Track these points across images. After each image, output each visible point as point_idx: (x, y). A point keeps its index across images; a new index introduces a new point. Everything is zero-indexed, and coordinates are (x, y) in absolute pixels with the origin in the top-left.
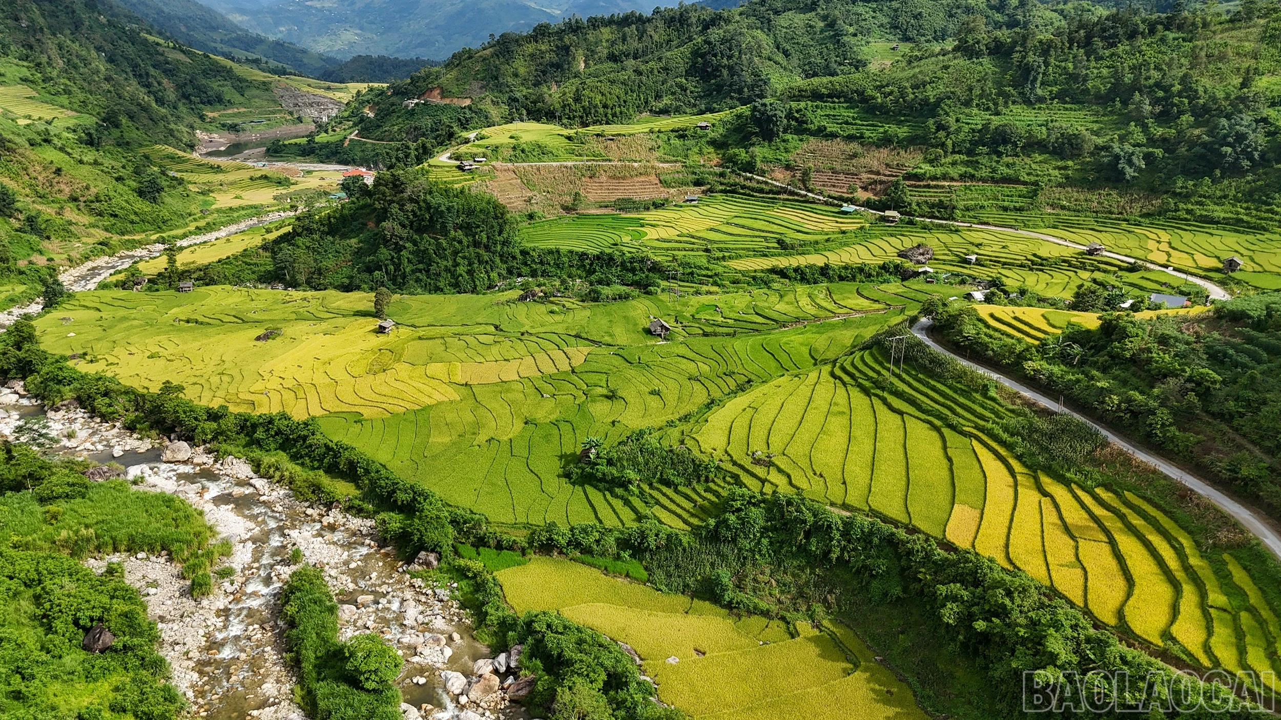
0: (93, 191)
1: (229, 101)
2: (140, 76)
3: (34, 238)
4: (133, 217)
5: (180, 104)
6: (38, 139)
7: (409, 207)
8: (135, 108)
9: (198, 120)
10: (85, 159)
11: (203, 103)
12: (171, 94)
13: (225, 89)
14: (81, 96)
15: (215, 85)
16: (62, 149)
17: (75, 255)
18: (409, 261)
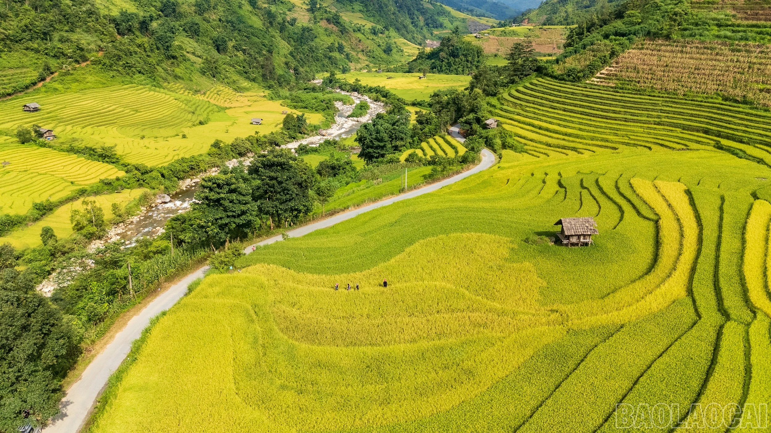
0: (369, 48)
1: (445, 27)
2: (411, 14)
3: (347, 61)
4: (380, 59)
5: (424, 28)
6: (356, 29)
7: (451, 48)
8: (401, 26)
9: (430, 35)
10: (370, 38)
11: (434, 27)
12: (422, 23)
13: (445, 21)
14: (378, 18)
15: (441, 19)
16: (363, 34)
17: (358, 68)
18: (445, 66)
